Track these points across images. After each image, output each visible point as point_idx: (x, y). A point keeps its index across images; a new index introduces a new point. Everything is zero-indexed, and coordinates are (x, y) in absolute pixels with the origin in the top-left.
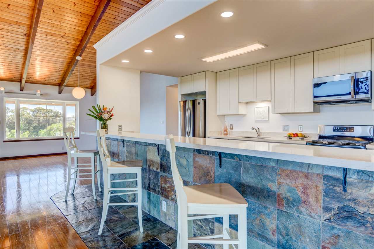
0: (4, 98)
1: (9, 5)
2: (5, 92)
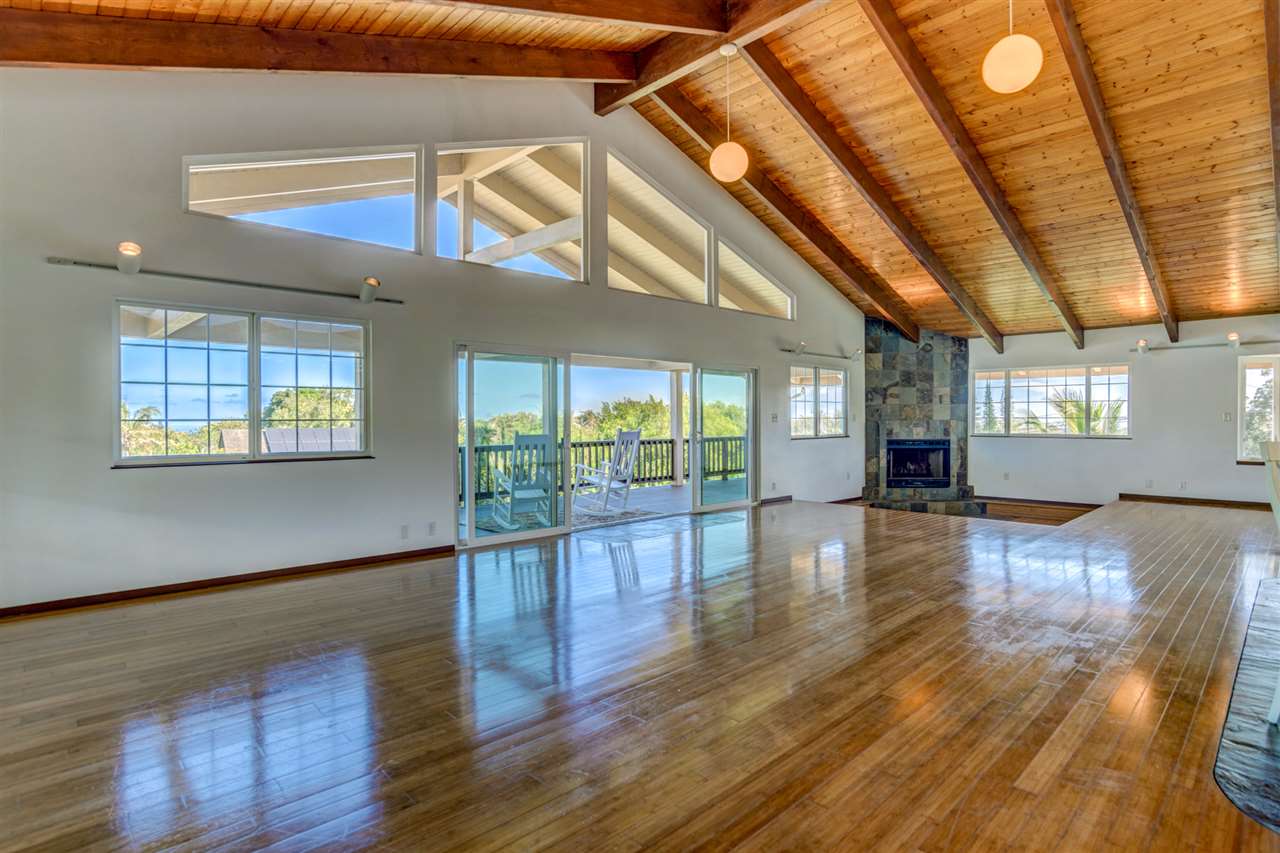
0: (1240, 358)
1: (1214, 166)
2: (1242, 344)
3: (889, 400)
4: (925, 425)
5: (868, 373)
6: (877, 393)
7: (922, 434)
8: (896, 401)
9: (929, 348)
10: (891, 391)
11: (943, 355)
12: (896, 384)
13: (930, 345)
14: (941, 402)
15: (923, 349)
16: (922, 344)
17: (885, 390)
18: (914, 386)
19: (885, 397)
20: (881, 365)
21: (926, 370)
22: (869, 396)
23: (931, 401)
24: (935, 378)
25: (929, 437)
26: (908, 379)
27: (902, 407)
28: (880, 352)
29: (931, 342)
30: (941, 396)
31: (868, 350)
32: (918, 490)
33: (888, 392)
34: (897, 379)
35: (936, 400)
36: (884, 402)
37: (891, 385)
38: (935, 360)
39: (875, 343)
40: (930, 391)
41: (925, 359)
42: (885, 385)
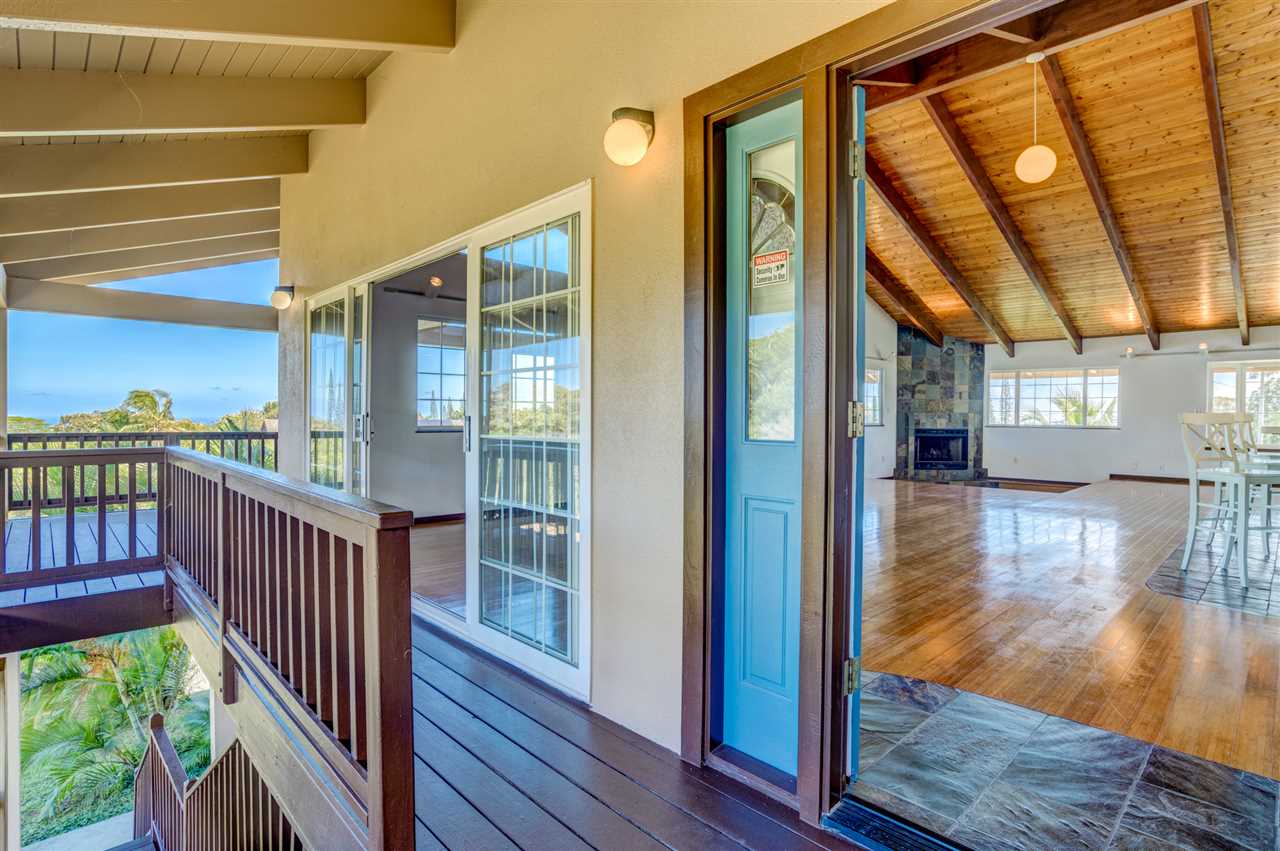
0: (1208, 364)
1: (1182, 219)
2: (1210, 352)
3: (917, 396)
4: (947, 417)
5: (899, 373)
6: (906, 390)
7: (944, 425)
8: (923, 397)
9: (951, 352)
10: (919, 388)
11: (963, 358)
12: (924, 382)
13: (952, 350)
14: (960, 398)
15: (946, 352)
16: (945, 348)
17: (914, 386)
18: (938, 383)
19: (913, 394)
20: (910, 366)
21: (948, 371)
22: (900, 392)
23: (952, 397)
24: (956, 376)
25: (950, 427)
26: (933, 378)
27: (928, 402)
28: (909, 355)
29: (953, 347)
30: (961, 393)
31: (900, 354)
32: (941, 471)
33: (917, 389)
34: (924, 378)
35: (957, 396)
36: (913, 397)
37: (919, 383)
38: (956, 362)
39: (906, 347)
40: (952, 388)
41: (948, 361)
42: (913, 383)
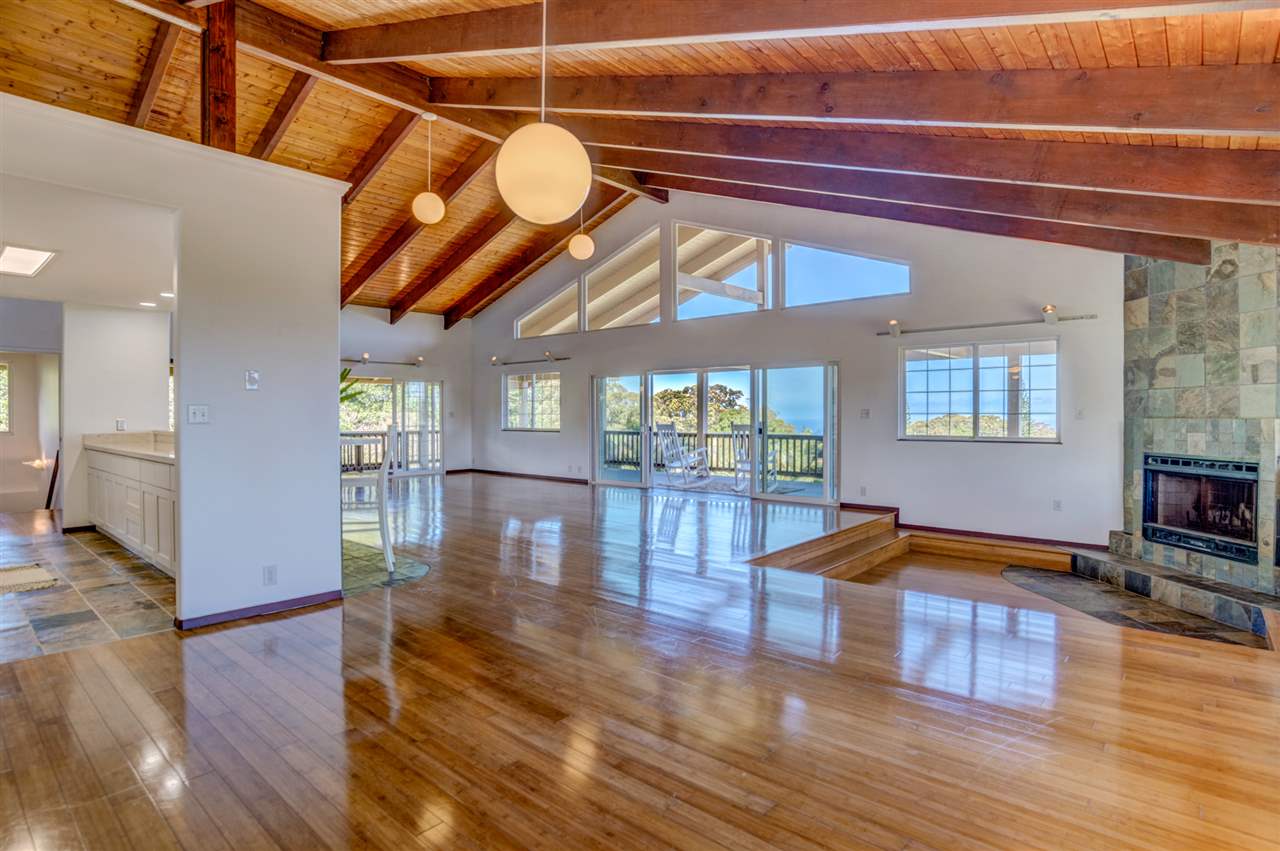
3: (1160, 381)
4: (1209, 428)
5: (1129, 336)
6: (1138, 368)
7: (1202, 445)
8: (1170, 382)
9: (1229, 268)
10: (1162, 364)
11: (1259, 276)
12: (1171, 351)
13: (1231, 263)
14: (1255, 380)
15: (1218, 272)
16: (1216, 262)
17: (1154, 362)
18: (1202, 349)
19: (1152, 376)
20: (1147, 321)
21: (1223, 315)
22: (1130, 375)
23: (1234, 378)
24: (1243, 328)
25: (1216, 455)
26: (1190, 338)
27: (1181, 392)
28: (1145, 295)
29: (1233, 256)
30: (1255, 368)
31: (1130, 296)
32: (1195, 555)
33: (1159, 367)
34: (1174, 341)
35: (1245, 376)
36: (1151, 385)
37: (1162, 355)
38: (1242, 290)
39: (1138, 282)
40: (1233, 356)
41: (1221, 292)
42: (1153, 354)
